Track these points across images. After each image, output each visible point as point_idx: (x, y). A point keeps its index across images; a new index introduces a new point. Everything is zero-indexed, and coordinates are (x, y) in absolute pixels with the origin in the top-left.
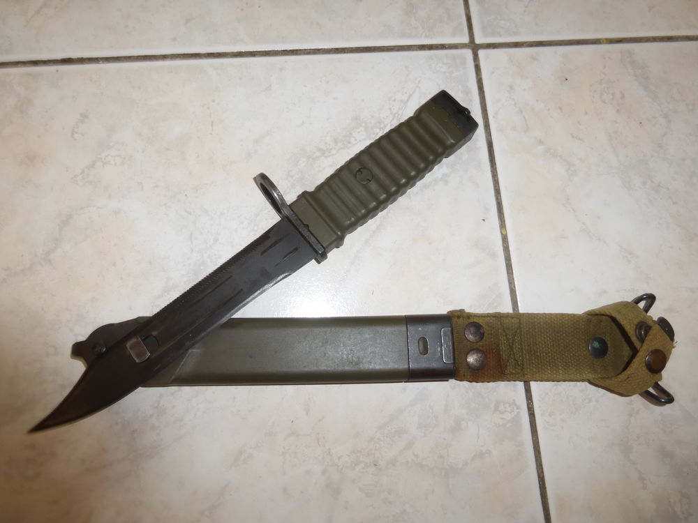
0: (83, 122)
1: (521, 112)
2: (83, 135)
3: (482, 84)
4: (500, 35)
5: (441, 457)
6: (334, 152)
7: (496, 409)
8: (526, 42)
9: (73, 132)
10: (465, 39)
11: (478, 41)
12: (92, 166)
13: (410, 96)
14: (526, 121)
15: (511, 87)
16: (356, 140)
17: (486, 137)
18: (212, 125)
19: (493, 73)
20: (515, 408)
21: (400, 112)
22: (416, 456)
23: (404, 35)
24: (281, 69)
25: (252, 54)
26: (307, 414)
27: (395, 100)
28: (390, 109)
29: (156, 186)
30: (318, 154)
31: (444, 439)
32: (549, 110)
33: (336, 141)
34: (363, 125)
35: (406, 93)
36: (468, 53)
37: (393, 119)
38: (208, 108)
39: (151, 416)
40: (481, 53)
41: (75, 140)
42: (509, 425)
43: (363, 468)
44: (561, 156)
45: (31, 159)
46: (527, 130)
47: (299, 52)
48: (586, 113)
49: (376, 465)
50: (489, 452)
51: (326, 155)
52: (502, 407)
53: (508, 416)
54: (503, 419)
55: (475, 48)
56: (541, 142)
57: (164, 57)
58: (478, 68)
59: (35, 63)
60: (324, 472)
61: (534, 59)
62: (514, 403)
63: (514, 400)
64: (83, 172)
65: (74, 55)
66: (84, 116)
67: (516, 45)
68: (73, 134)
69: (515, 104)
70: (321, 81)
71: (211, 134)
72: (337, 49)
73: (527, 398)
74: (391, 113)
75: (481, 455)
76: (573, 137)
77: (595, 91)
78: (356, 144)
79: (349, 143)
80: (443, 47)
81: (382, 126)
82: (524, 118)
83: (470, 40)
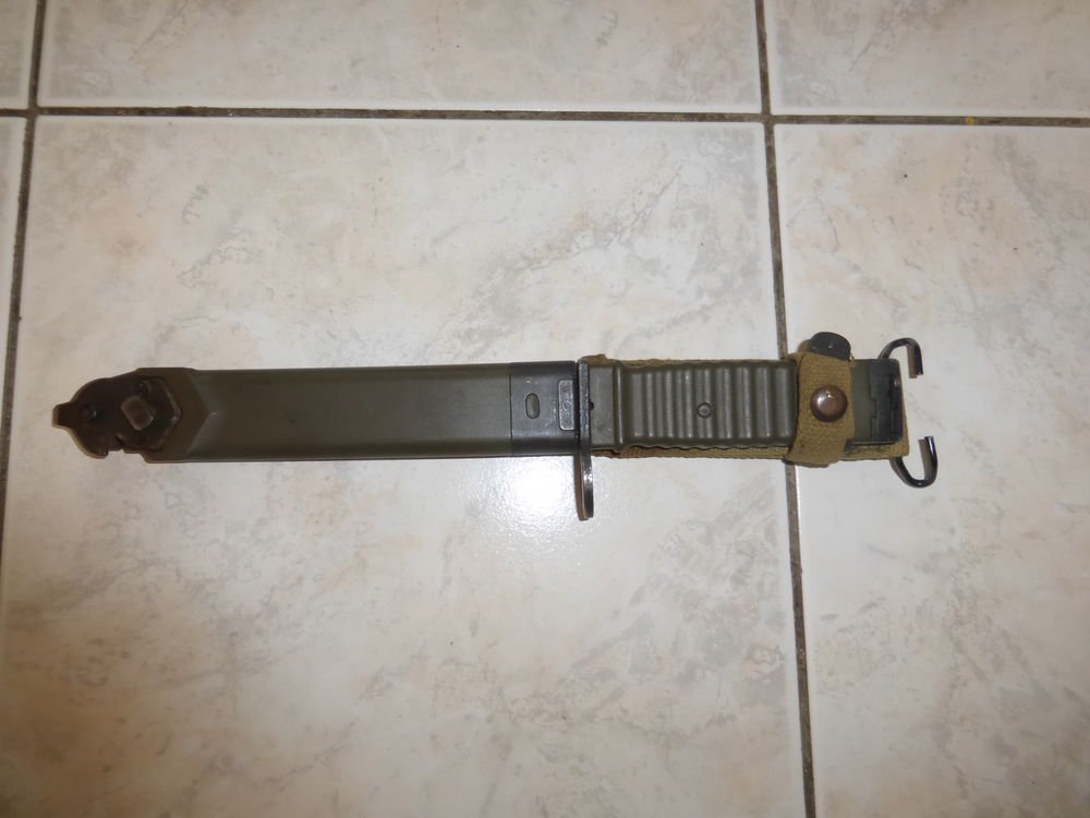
0: (198, 198)
1: (830, 220)
2: (198, 216)
3: (775, 175)
4: (809, 104)
5: (661, 716)
6: (545, 262)
7: (749, 657)
8: (848, 117)
9: (185, 212)
10: (756, 108)
11: (776, 110)
12: (207, 261)
13: (666, 187)
14: (836, 235)
15: (819, 183)
16: (578, 248)
17: (773, 255)
18: (376, 214)
19: (792, 160)
20: (778, 657)
21: (648, 211)
22: (625, 711)
23: (664, 98)
24: (480, 139)
25: (442, 115)
26: (473, 634)
27: (641, 193)
28: (633, 205)
29: (291, 296)
30: (522, 264)
31: (669, 692)
32: (873, 220)
33: (549, 247)
34: (592, 226)
35: (659, 183)
36: (758, 129)
37: (637, 219)
38: (373, 189)
39: (258, 616)
40: (779, 129)
41: (187, 223)
42: (768, 681)
43: (546, 720)
44: (884, 291)
45: (126, 246)
46: (837, 247)
47: (509, 115)
48: (931, 229)
49: (564, 718)
50: (733, 718)
51: (535, 266)
52: (758, 655)
53: (766, 669)
54: (759, 672)
55: (769, 120)
56: (856, 268)
57: (318, 113)
58: (770, 152)
59: (141, 112)
60: (490, 720)
61: (858, 142)
62: (777, 651)
63: (778, 646)
64: (194, 268)
65: (195, 104)
66: (202, 190)
67: (834, 120)
68: (184, 214)
69: (823, 209)
70: (536, 159)
71: (374, 226)
72: (564, 113)
73: (797, 645)
74: (635, 212)
75: (720, 721)
76: (906, 262)
77: (948, 196)
78: (578, 254)
79: (569, 251)
80: (721, 117)
81: (619, 229)
82: (834, 228)
83: (763, 109)
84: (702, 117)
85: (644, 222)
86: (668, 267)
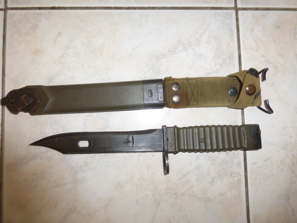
0: (59, 36)
1: (256, 41)
2: (59, 42)
3: (239, 27)
4: (249, 4)
5: (204, 193)
6: (168, 56)
7: (231, 175)
8: (261, 8)
9: (55, 41)
10: (233, 5)
11: (238, 6)
12: (62, 56)
13: (205, 31)
14: (257, 46)
15: (252, 29)
16: (178, 51)
17: (238, 52)
18: (115, 40)
19: (244, 22)
20: (239, 175)
21: (200, 39)
22: (194, 192)
23: (204, 2)
24: (147, 16)
25: (134, 8)
26: (148, 170)
27: (197, 33)
28: (195, 37)
29: (89, 67)
30: (161, 56)
31: (206, 186)
32: (269, 41)
33: (169, 51)
34: (182, 44)
35: (203, 30)
36: (233, 12)
37: (196, 42)
38: (114, 33)
39: (83, 166)
40: (240, 12)
41: (56, 44)
42: (236, 182)
43: (170, 195)
44: (272, 63)
45: (37, 52)
46: (257, 50)
47: (156, 8)
48: (286, 44)
49: (176, 195)
50: (226, 194)
51: (164, 57)
52: (233, 175)
53: (236, 179)
54: (233, 180)
55: (237, 9)
56: (264, 56)
57: (95, 8)
58: (237, 19)
59: (40, 8)
60: (153, 195)
61: (264, 16)
62: (239, 173)
63: (239, 172)
64: (59, 59)
65: (57, 6)
66: (60, 34)
67: (257, 9)
68: (55, 42)
69: (253, 37)
70: (165, 22)
71: (114, 45)
72: (173, 7)
73: (245, 172)
74: (196, 39)
75: (222, 195)
76: (279, 54)
77: (292, 33)
78: (178, 53)
79: (175, 52)
80: (222, 8)
81: (191, 44)
82: (257, 44)
83: (235, 6)
84: (216, 8)
85: (199, 42)
86: (206, 57)
